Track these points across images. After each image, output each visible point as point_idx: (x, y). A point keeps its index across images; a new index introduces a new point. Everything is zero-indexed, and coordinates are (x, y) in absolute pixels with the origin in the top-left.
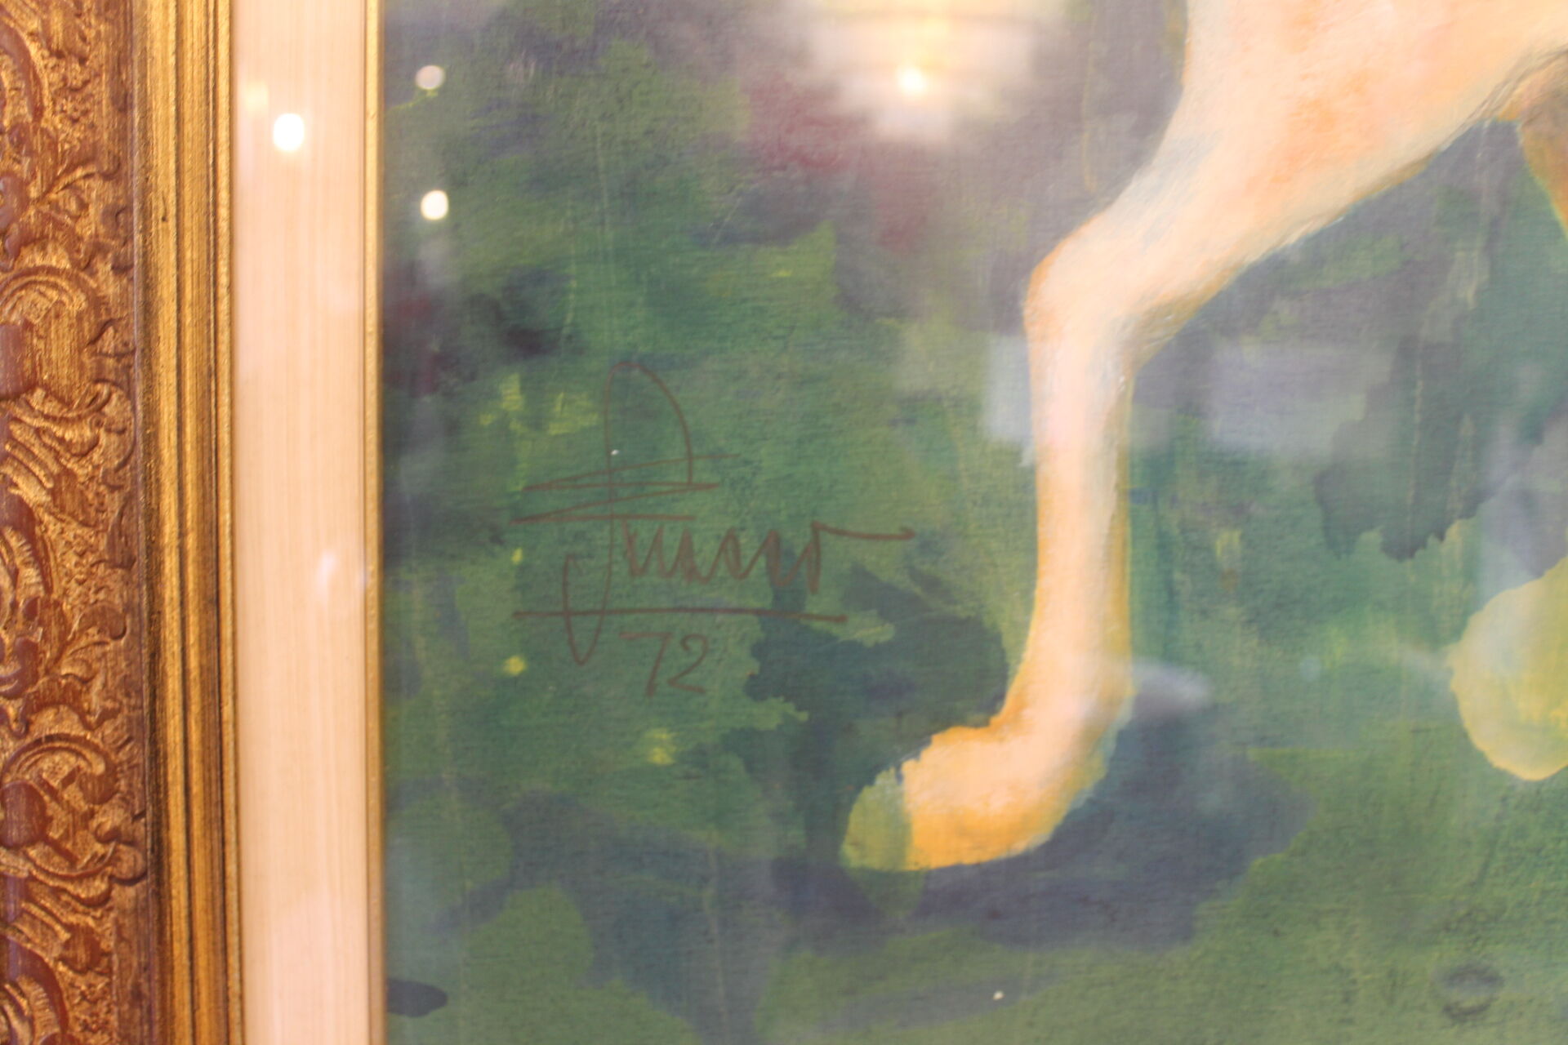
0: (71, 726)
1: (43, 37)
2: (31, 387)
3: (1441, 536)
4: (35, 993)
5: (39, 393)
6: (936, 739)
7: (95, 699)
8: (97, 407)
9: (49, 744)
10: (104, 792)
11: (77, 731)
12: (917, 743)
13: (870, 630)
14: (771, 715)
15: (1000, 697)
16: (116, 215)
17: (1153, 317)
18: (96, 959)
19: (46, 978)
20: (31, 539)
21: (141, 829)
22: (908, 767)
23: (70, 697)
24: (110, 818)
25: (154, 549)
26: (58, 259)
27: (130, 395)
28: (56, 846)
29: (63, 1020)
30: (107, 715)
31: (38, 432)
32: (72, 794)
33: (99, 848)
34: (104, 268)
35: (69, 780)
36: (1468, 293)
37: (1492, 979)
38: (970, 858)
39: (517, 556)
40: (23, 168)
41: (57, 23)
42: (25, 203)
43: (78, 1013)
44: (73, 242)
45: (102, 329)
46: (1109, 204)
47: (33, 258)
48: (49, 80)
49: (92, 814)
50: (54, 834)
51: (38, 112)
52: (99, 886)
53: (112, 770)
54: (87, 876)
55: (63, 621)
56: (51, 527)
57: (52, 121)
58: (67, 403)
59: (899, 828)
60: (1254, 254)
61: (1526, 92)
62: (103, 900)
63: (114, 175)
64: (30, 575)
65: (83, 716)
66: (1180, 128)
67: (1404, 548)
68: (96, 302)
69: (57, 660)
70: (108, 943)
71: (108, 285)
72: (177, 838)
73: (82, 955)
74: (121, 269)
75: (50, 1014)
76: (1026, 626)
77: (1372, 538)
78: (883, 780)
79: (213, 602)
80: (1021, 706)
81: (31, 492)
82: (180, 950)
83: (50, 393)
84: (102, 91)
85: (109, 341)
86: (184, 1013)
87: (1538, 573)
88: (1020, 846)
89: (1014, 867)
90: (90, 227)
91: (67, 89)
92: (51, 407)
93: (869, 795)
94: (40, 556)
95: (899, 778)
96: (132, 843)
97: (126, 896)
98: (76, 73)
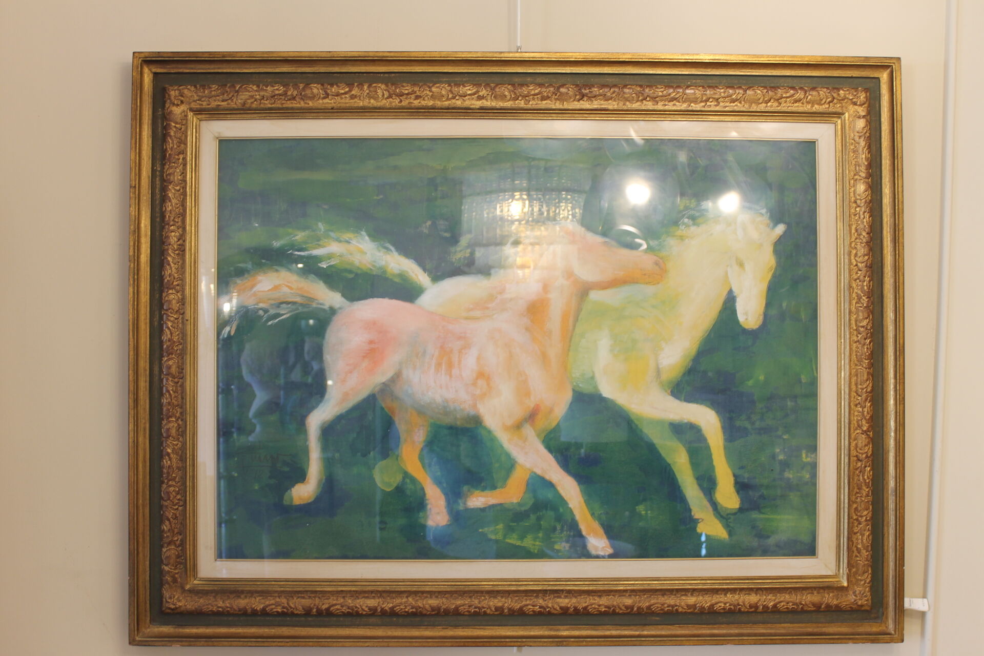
0: (174, 483)
1: (172, 390)
2: (170, 436)
3: (370, 454)
4: (167, 523)
5: (171, 437)
6: (296, 485)
7: (177, 480)
8: (178, 439)
9: (170, 486)
10: (178, 493)
11: (174, 484)
12: (293, 486)
13: (286, 469)
14: (272, 481)
15: (305, 478)
16: (181, 413)
17: (324, 423)
18: (176, 518)
19: (169, 520)
20: (169, 457)
21: (183, 499)
22: (292, 489)
23: (174, 479)
24: (179, 497)
25: (186, 458)
26: (174, 419)
27: (183, 437)
28: (171, 501)
29: (171, 526)
30: (179, 482)
31: (171, 443)
32: (173, 493)
33: (177, 501)
34: (180, 420)
35: (173, 491)
36: (371, 418)
37: (386, 523)
38: (302, 503)
39: (236, 459)
40: (169, 407)
41: (174, 388)
42: (170, 412)
43: (173, 525)
44: (176, 417)
45: (179, 428)
46: (317, 408)
47: (171, 419)
48: (173, 396)
49: (176, 496)
50: (171, 499)
51: (171, 400)
52: (177, 507)
53: (179, 490)
54: (175, 505)
55: (173, 468)
56: (172, 455)
57: (173, 401)
58: (174, 438)
59: (292, 499)
60: (338, 414)
61: (377, 389)
62: (177, 509)
63: (181, 408)
64: (169, 462)
65: (176, 482)
66: (327, 397)
67: (364, 455)
68: (179, 425)
69: (172, 474)
70: (178, 515)
71: (180, 422)
72: (188, 499)
73: (174, 517)
74: (182, 420)
75: (169, 526)
76: (308, 468)
77: (359, 454)
78: (289, 491)
79: (194, 465)
80: (308, 479)
81: (169, 451)
82: (188, 515)
83: (172, 437)
84: (180, 397)
85: (180, 430)
86: (188, 524)
87: (385, 459)
88: (309, 501)
89: (309, 504)
90: (178, 415)
91: (175, 397)
92: (172, 439)
93: (287, 493)
94: (170, 459)
95: (291, 491)
96: (182, 500)
97: (180, 508)
98: (176, 394)
